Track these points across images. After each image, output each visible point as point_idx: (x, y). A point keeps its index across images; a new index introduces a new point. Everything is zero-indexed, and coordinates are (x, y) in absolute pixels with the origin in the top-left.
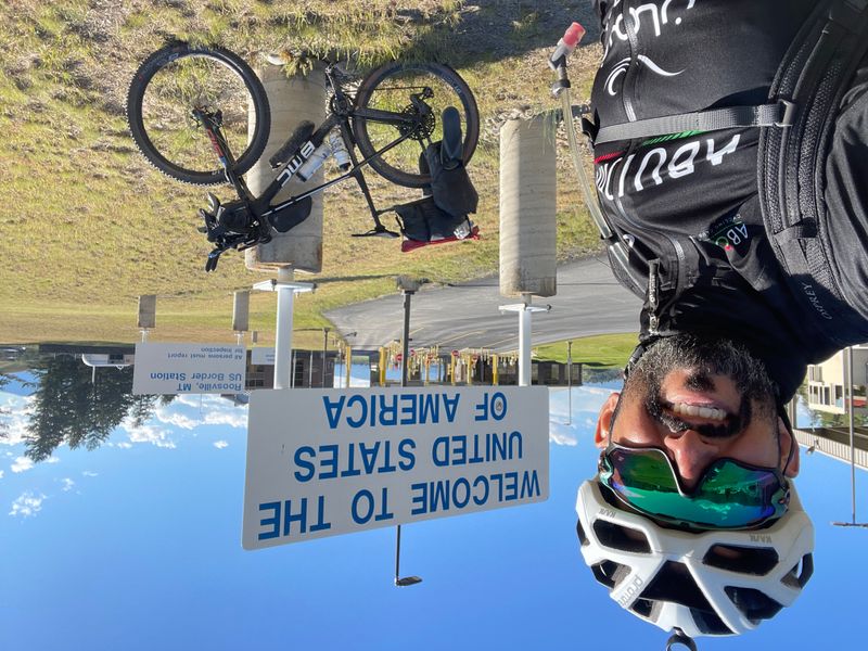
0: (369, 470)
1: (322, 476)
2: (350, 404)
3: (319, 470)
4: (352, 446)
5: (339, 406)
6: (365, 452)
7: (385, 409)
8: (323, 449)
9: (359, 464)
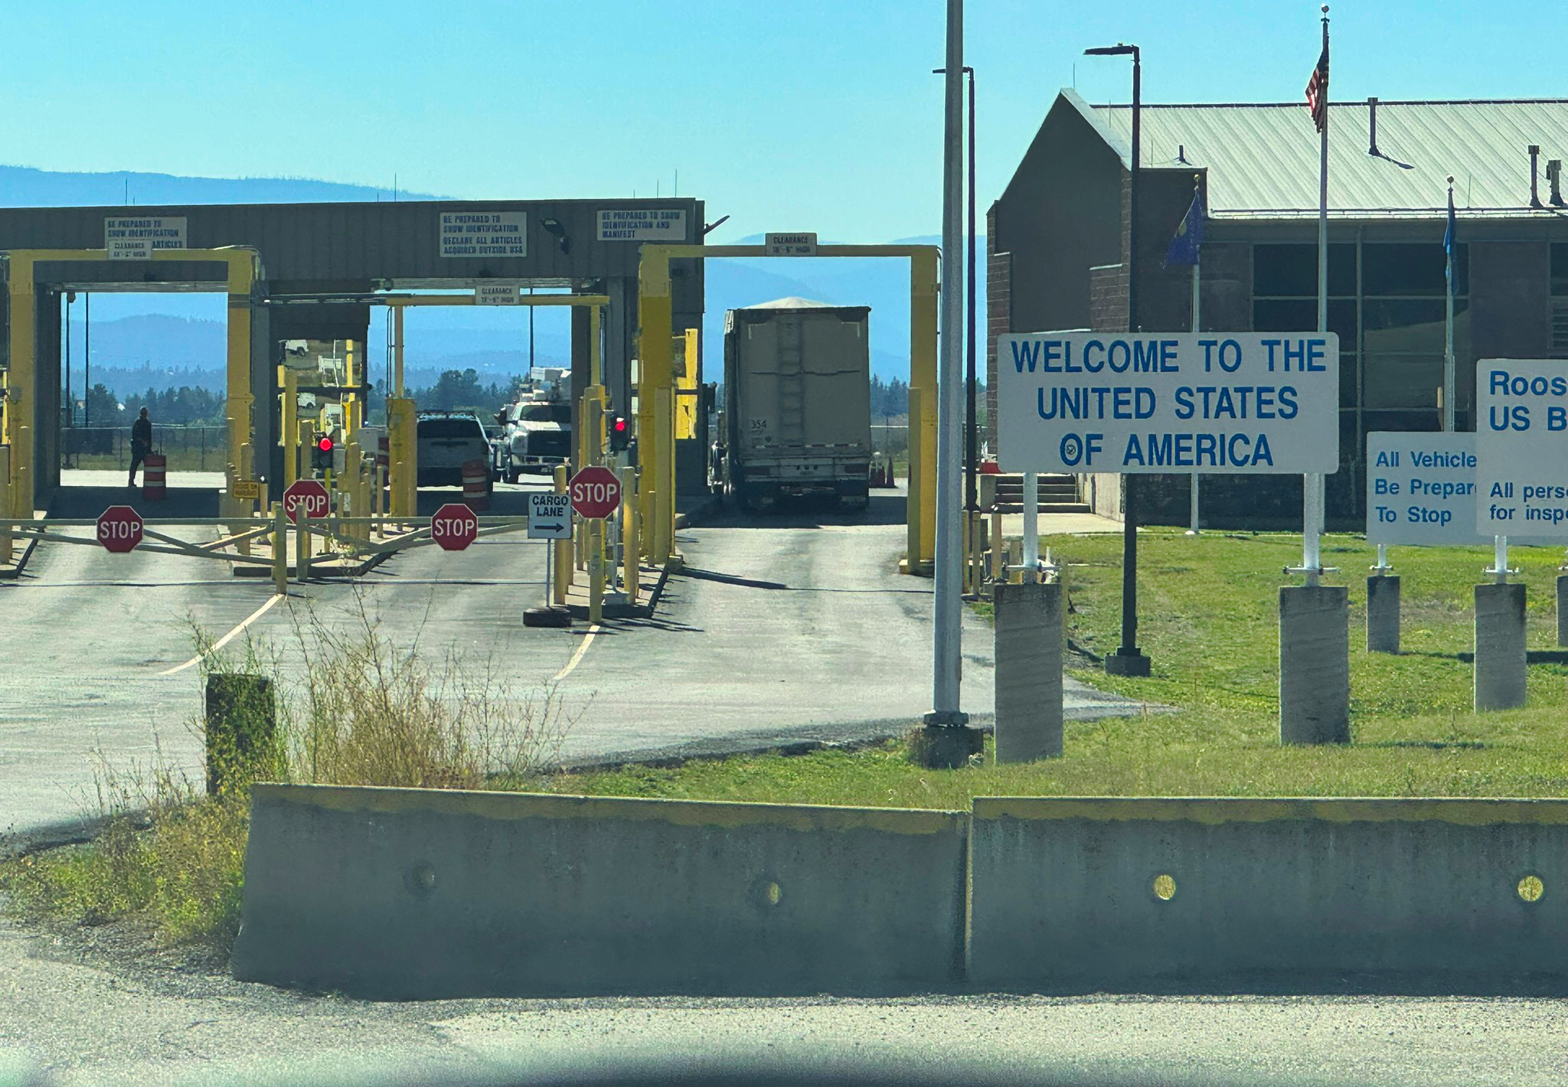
0: (1225, 391)
1: (1271, 390)
2: (1247, 457)
3: (1275, 396)
4: (1244, 416)
5: (1257, 456)
6: (1230, 409)
7: (1211, 451)
8: (1272, 416)
9: (1236, 398)
